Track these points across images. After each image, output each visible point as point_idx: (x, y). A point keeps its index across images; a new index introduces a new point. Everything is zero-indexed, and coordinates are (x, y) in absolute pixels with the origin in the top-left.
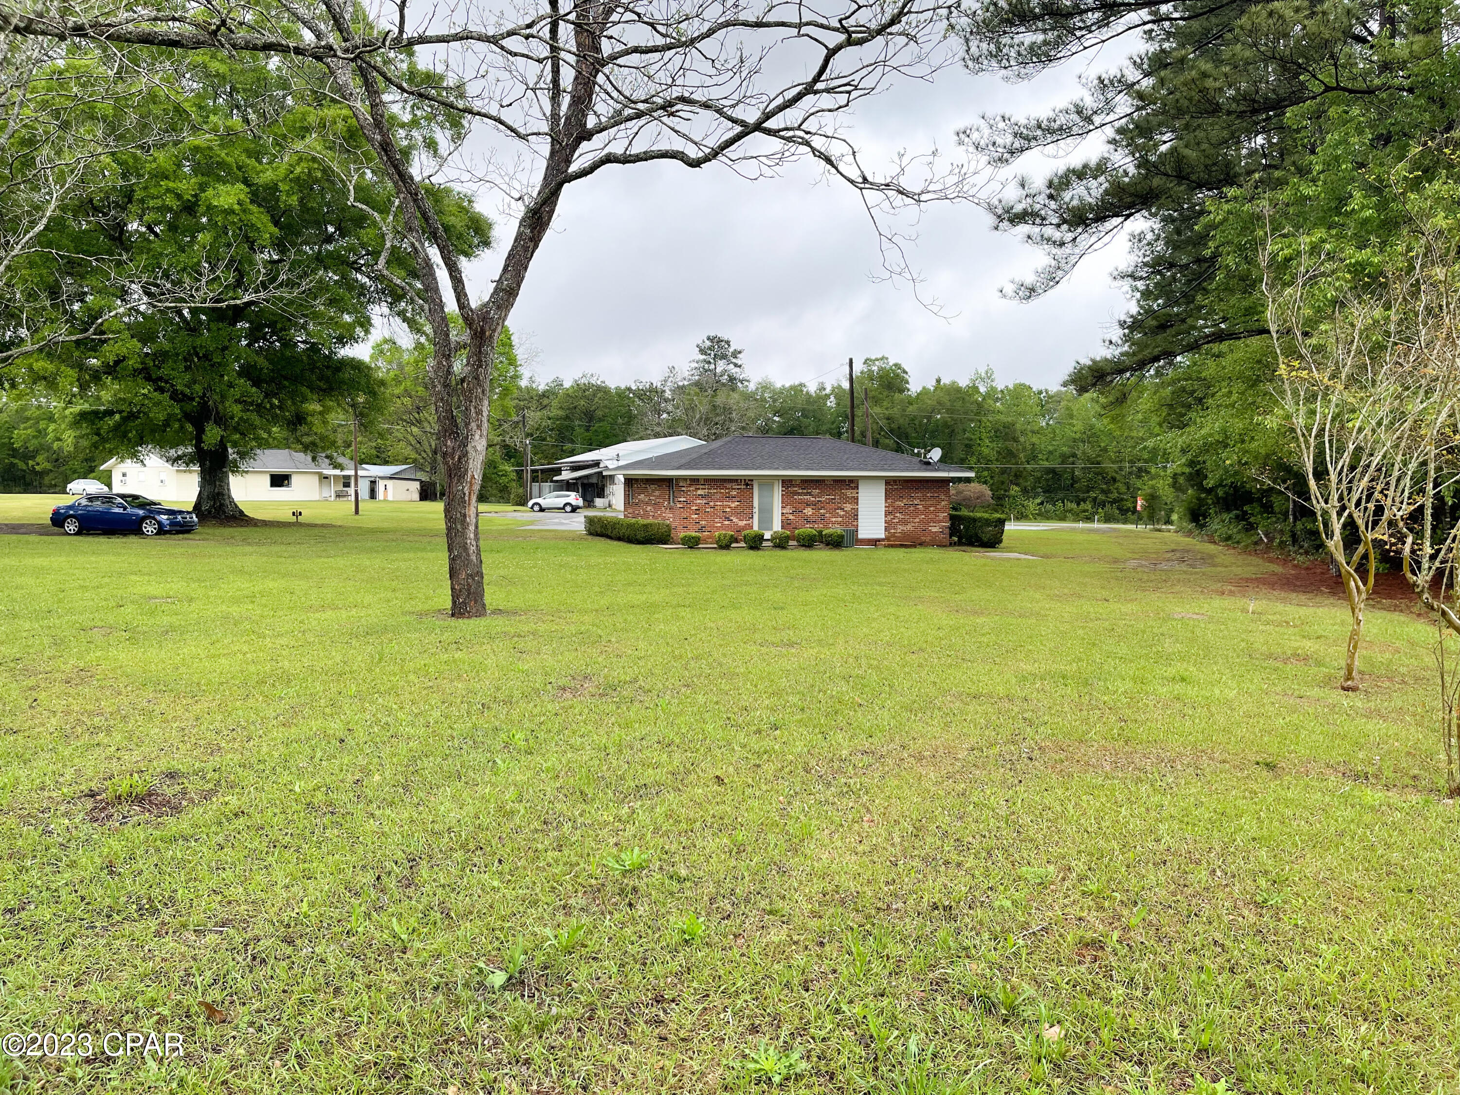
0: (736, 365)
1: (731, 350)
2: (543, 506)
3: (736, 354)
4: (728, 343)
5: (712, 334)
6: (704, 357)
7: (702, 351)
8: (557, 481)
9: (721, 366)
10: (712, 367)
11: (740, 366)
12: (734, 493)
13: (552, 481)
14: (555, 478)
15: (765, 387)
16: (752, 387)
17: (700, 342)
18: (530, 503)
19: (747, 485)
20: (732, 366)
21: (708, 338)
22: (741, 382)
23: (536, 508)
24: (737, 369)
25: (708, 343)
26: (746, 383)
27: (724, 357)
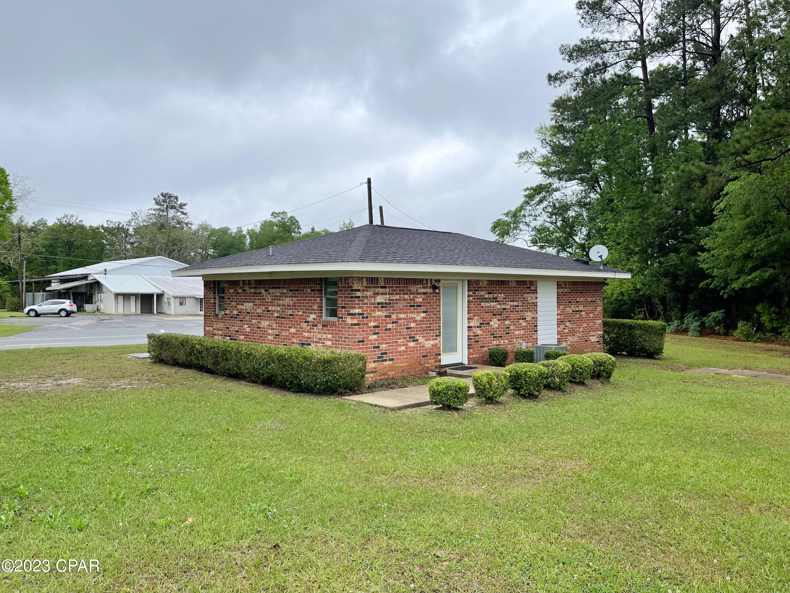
0: (183, 213)
1: (179, 203)
2: (39, 312)
3: (182, 206)
4: (176, 198)
5: (165, 192)
6: (158, 207)
7: (157, 203)
8: (50, 291)
9: (172, 213)
10: (165, 213)
11: (185, 214)
12: (419, 299)
13: (44, 291)
14: (48, 289)
15: (204, 228)
16: (194, 227)
17: (156, 196)
18: (26, 310)
19: (435, 288)
20: (179, 214)
21: (162, 195)
22: (187, 224)
23: (32, 314)
24: (184, 216)
25: (162, 198)
26: (190, 226)
27: (173, 207)
